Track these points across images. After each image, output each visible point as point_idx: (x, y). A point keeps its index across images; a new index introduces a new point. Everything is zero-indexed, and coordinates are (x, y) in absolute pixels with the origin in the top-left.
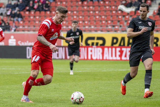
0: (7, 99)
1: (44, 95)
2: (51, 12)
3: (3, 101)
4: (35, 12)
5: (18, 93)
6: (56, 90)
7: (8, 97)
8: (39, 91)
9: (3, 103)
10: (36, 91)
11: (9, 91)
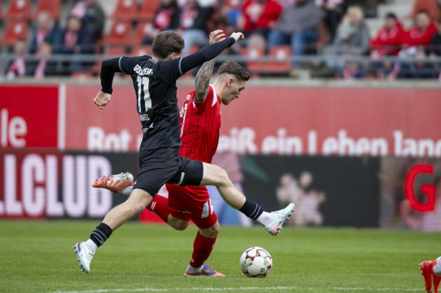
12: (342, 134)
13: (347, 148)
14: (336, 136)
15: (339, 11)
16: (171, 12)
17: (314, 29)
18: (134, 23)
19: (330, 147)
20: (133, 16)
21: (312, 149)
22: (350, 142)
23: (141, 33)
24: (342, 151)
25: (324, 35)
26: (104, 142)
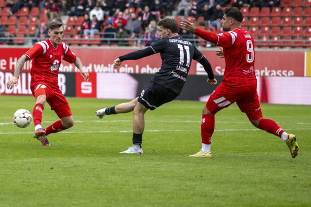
0: (193, 182)
1: (269, 175)
2: (282, 9)
3: (186, 186)
4: (249, 9)
5: (216, 171)
6: (294, 166)
7: (195, 178)
8: (258, 168)
9: (185, 190)
10: (251, 167)
11: (198, 166)
12: (148, 66)
13: (149, 71)
14: (146, 67)
15: (147, 22)
16: (88, 22)
17: (138, 29)
18: (74, 26)
19: (143, 71)
20: (73, 24)
21: (137, 71)
22: (151, 69)
23: (77, 30)
24: (148, 72)
25: (141, 31)
26: (63, 69)
